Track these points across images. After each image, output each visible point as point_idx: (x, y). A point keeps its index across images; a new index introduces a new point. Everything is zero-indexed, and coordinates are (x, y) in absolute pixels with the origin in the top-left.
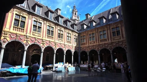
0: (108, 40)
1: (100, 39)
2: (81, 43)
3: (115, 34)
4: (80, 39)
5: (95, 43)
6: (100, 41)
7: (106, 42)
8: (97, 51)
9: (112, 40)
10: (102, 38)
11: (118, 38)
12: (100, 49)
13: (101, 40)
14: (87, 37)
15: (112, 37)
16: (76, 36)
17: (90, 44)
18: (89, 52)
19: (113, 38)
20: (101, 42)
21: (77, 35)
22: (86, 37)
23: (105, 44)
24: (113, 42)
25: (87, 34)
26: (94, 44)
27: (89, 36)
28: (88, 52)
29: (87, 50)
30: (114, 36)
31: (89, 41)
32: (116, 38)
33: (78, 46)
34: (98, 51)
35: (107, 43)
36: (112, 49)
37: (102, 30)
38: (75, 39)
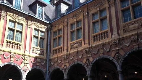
0: (112, 34)
1: (92, 35)
2: (52, 49)
3: (130, 16)
4: (52, 38)
5: (81, 45)
6: (92, 38)
7: (106, 41)
8: (85, 66)
9: (121, 32)
10: (98, 31)
11: (137, 25)
12: (91, 59)
13: (94, 37)
14: (66, 31)
15: (122, 24)
16: (41, 32)
17: (71, 48)
18: (67, 71)
19: (124, 27)
20: (94, 40)
21: (44, 30)
22: (64, 32)
23: (103, 45)
24: (123, 39)
25: (66, 24)
26: (80, 49)
27: (69, 27)
28: (65, 71)
29: (63, 66)
30: (125, 21)
31: (70, 42)
32: (131, 26)
33: (45, 57)
34: (88, 66)
35: (109, 43)
36: (122, 59)
37: (98, 9)
38: (37, 37)
